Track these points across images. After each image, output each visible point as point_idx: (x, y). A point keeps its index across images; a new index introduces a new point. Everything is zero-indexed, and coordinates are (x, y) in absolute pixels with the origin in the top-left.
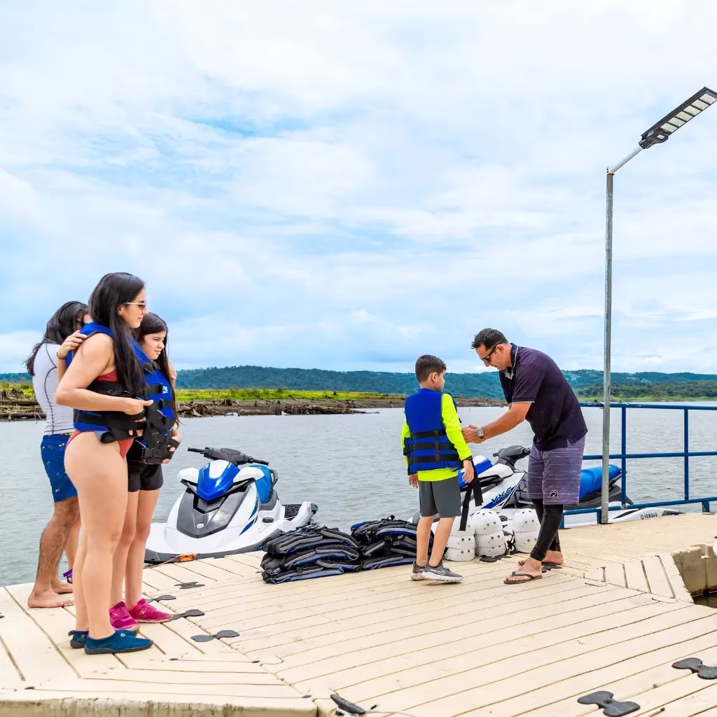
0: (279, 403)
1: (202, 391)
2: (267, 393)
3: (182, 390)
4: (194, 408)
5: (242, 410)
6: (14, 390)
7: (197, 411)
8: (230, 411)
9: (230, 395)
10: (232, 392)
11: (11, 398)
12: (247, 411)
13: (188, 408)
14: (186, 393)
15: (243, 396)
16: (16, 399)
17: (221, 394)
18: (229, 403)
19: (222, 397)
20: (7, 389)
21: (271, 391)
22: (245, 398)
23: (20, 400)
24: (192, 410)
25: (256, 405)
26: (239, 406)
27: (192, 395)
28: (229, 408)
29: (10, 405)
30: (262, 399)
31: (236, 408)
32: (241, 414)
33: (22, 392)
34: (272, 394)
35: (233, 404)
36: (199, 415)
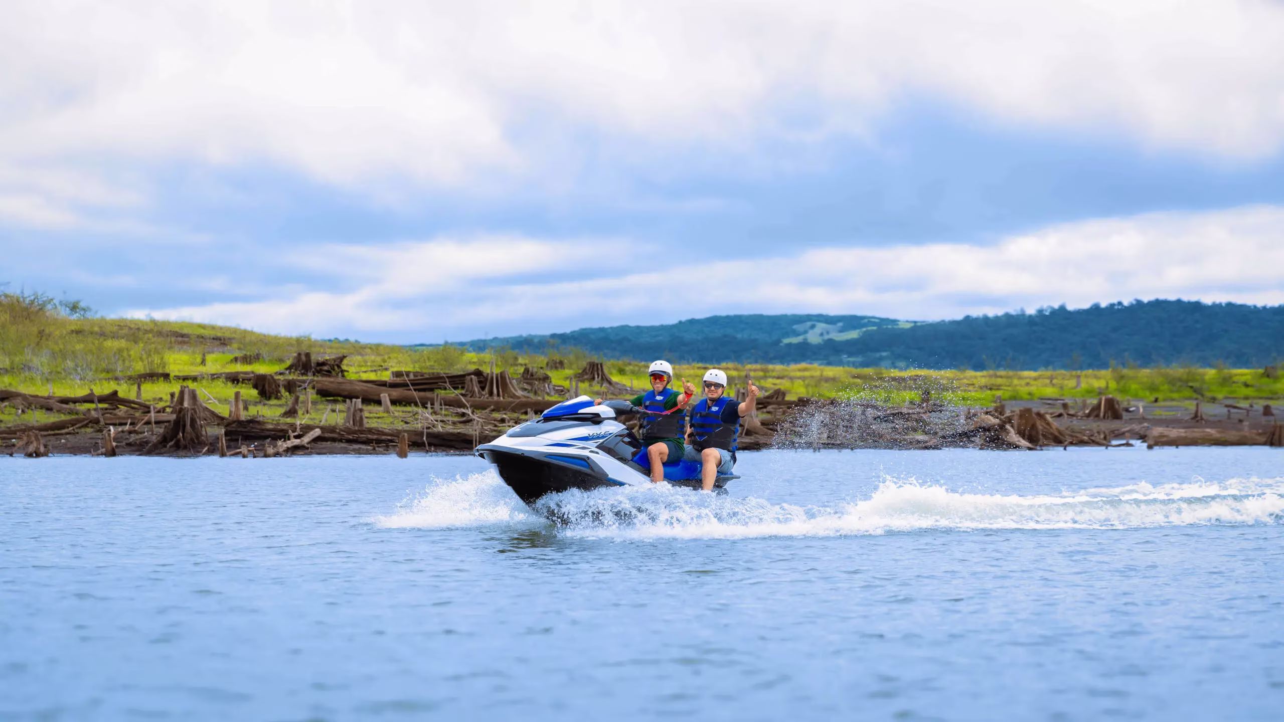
0: (1267, 411)
1: (1026, 373)
2: (1226, 381)
3: (970, 373)
4: (1009, 420)
5: (1157, 431)
6: (527, 371)
7: (1021, 433)
8: (1119, 435)
9: (1113, 385)
10: (1120, 378)
11: (520, 393)
12: (1174, 433)
13: (993, 421)
14: (983, 381)
15: (1153, 388)
16: (532, 395)
17: (1084, 385)
18: (1113, 410)
19: (1089, 392)
20: (510, 371)
21: (1243, 373)
22: (1160, 396)
23: (540, 398)
24: (1002, 427)
25: (1197, 418)
26: (1144, 419)
27: (998, 388)
28: (1115, 425)
29: (514, 410)
30: (1214, 400)
31: (1136, 427)
32: (1155, 443)
33: (546, 378)
34: (1246, 385)
35: (1125, 415)
36: (1024, 443)
